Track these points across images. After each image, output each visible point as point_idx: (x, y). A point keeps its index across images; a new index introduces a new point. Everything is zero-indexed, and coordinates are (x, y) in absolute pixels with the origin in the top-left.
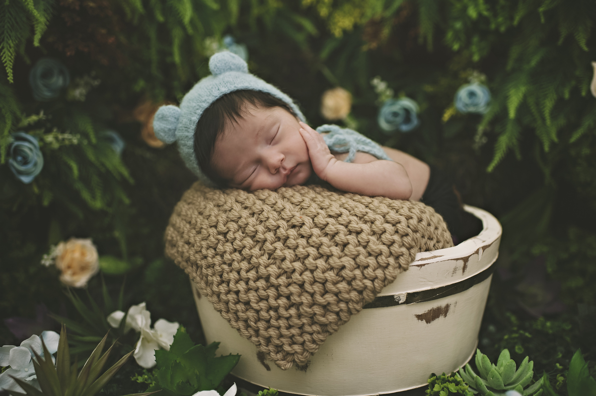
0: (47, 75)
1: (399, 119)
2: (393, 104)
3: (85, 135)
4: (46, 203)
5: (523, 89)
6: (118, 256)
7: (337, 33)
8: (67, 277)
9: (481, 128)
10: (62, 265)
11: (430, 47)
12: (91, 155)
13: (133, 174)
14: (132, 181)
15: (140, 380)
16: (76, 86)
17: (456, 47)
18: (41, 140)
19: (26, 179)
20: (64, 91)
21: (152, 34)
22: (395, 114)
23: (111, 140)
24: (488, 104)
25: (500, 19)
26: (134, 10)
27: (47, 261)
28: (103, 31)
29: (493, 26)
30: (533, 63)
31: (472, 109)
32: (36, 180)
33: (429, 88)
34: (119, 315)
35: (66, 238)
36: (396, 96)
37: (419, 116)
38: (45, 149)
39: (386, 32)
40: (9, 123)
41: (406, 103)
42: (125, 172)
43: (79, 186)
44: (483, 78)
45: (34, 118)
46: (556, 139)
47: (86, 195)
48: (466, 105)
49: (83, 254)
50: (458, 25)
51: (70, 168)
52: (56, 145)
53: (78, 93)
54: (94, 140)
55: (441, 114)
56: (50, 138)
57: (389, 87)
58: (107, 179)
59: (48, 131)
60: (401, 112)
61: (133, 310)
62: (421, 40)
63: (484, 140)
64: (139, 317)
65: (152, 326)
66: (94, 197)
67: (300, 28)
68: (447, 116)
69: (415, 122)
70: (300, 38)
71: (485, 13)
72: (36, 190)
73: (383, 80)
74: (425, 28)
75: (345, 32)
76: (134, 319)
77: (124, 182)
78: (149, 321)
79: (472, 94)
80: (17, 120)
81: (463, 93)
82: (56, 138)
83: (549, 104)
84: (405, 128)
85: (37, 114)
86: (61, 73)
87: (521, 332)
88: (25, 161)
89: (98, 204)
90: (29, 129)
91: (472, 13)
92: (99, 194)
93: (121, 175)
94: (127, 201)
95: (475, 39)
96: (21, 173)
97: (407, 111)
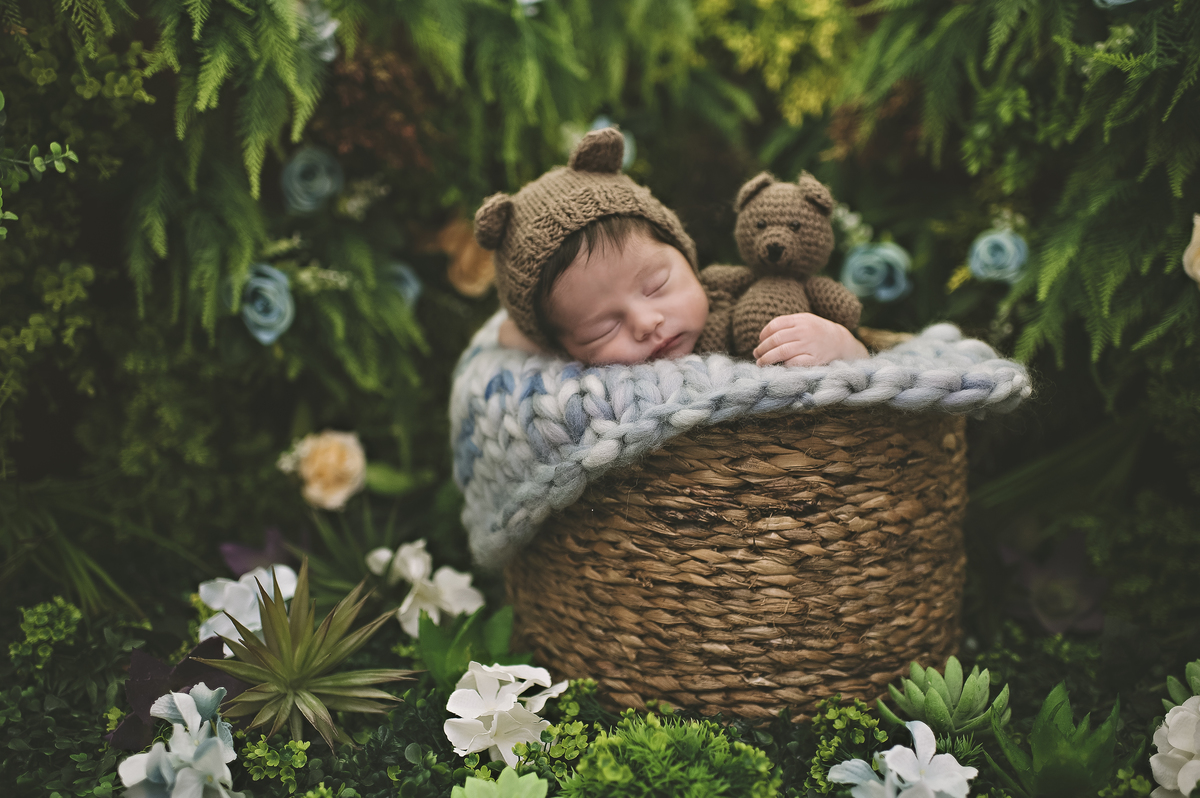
0: (308, 174)
1: (876, 279)
2: (868, 252)
3: (358, 274)
4: (293, 373)
5: (1070, 251)
6: (395, 464)
7: (793, 117)
8: (314, 492)
9: (1004, 308)
10: (308, 471)
11: (937, 161)
12: (365, 306)
13: (430, 337)
14: (425, 349)
15: (404, 652)
16: (350, 193)
17: (973, 168)
18: (292, 276)
19: (266, 337)
20: (332, 201)
21: (476, 114)
22: (870, 270)
23: (400, 280)
24: (1022, 268)
25: (1053, 126)
26: (448, 79)
27: (286, 463)
28: (397, 116)
29: (1041, 137)
30: (1094, 208)
31: (993, 274)
32: (282, 339)
33: (939, 227)
34: (382, 555)
35: (319, 428)
36: (875, 239)
37: (911, 276)
38: (298, 294)
39: (865, 130)
40: (248, 253)
41: (891, 252)
42: (416, 334)
43: (343, 352)
44: (1021, 221)
45: (283, 245)
46: (1117, 341)
47: (352, 367)
48: (986, 266)
49: (342, 456)
50: (981, 130)
51: (331, 326)
52: (313, 287)
53: (353, 206)
54: (371, 282)
55: (948, 275)
56: (306, 276)
57: (864, 222)
58: (388, 345)
59: (304, 265)
60: (881, 268)
61: (406, 551)
62: (922, 149)
63: (1007, 330)
64: (413, 561)
65: (431, 577)
66: (365, 370)
67: (730, 106)
68: (956, 280)
69: (903, 285)
70: (728, 123)
71: (1026, 115)
72: (279, 353)
73: (853, 209)
74: (931, 129)
75: (807, 118)
76: (405, 564)
77: (413, 351)
78: (428, 569)
79: (997, 248)
80: (258, 246)
81: (982, 246)
82: (315, 278)
83: (1112, 281)
84: (885, 294)
85: (289, 236)
86: (331, 172)
87: (1007, 652)
88: (267, 310)
89: (370, 382)
90: (275, 260)
91: (1005, 113)
92: (373, 365)
93: (409, 338)
94: (415, 380)
95: (1011, 156)
96: (260, 327)
97: (890, 268)
